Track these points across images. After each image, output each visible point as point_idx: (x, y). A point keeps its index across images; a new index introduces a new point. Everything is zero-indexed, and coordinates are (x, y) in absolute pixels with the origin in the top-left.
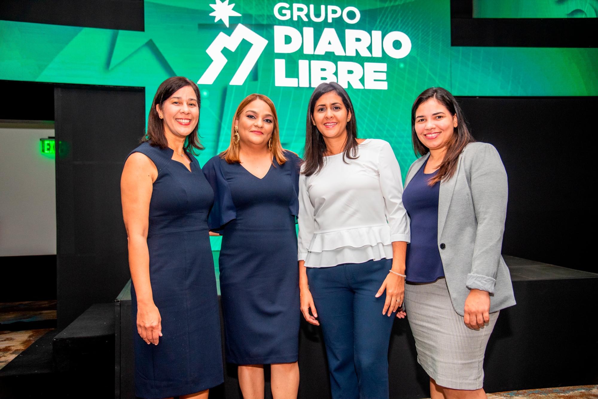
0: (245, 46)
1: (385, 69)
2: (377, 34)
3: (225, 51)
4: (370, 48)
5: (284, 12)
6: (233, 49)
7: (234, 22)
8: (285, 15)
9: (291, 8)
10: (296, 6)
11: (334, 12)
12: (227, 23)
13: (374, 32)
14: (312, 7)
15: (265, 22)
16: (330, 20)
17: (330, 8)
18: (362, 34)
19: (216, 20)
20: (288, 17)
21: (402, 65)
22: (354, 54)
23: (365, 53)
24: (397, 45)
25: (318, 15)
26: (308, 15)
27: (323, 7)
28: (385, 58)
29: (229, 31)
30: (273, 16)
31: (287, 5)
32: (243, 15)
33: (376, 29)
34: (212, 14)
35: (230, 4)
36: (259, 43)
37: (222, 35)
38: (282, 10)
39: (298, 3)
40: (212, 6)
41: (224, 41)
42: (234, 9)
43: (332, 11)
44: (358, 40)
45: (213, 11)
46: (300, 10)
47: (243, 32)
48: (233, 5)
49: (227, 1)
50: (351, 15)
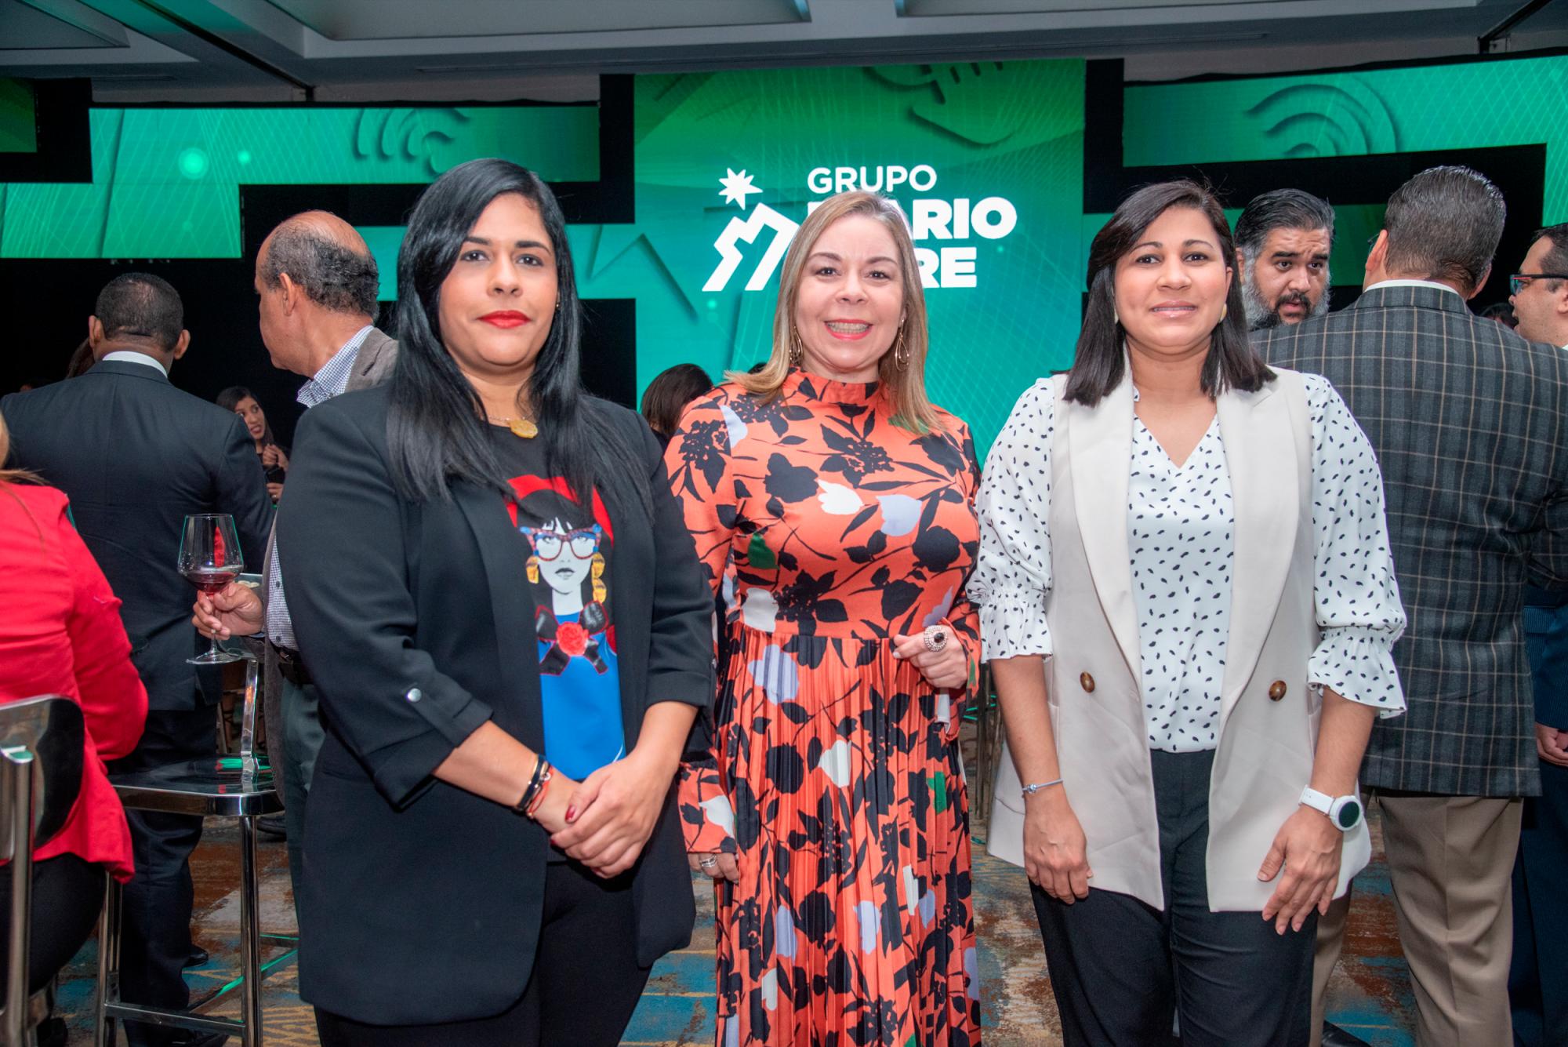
1: (974, 257)
2: (962, 204)
3: (740, 244)
4: (950, 226)
5: (823, 181)
6: (750, 239)
7: (752, 201)
8: (823, 186)
9: (833, 176)
10: (840, 171)
11: (897, 175)
12: (742, 205)
13: (957, 201)
14: (863, 170)
15: (795, 199)
16: (890, 189)
17: (891, 169)
18: (939, 205)
19: (728, 201)
20: (828, 188)
21: (1001, 249)
22: (925, 236)
23: (942, 234)
24: (994, 218)
25: (871, 181)
26: (857, 184)
27: (880, 170)
28: (974, 239)
30: (807, 189)
31: (827, 171)
32: (765, 191)
33: (961, 197)
34: (722, 193)
35: (746, 176)
36: (786, 229)
37: (735, 221)
38: (820, 179)
39: (843, 165)
40: (722, 181)
41: (738, 230)
42: (752, 183)
43: (893, 175)
44: (932, 215)
45: (724, 187)
46: (846, 176)
47: (764, 215)
48: (751, 178)
49: (743, 172)
50: (923, 178)
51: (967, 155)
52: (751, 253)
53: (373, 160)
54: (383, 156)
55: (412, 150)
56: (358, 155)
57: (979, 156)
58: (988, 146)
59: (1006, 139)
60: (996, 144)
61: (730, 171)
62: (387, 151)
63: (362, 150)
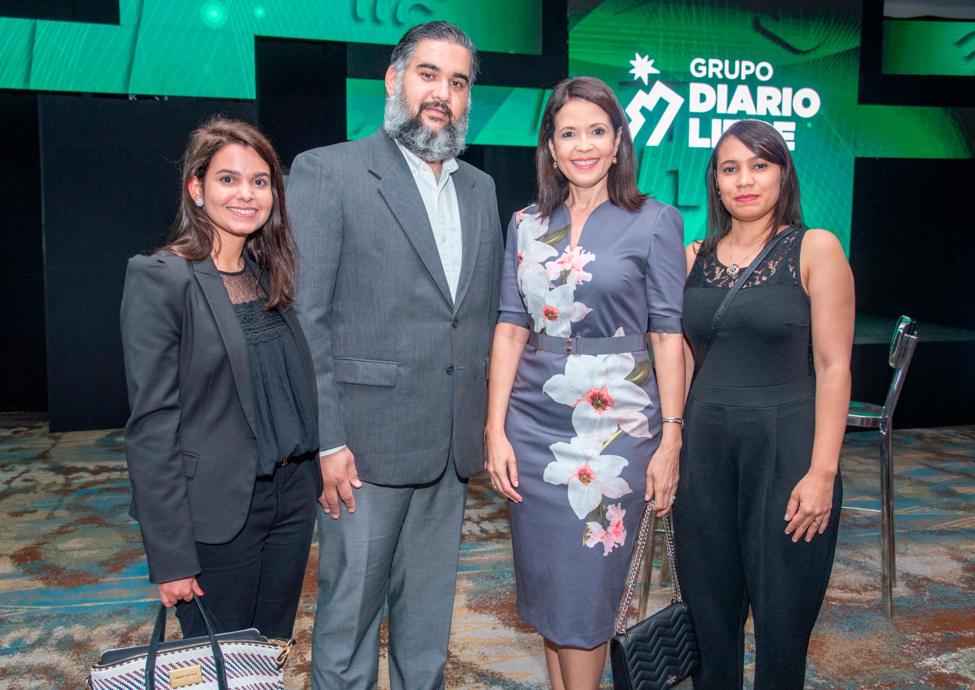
0: (662, 104)
1: (793, 129)
2: (787, 91)
3: (643, 111)
4: (780, 107)
5: (700, 68)
6: (650, 108)
7: (653, 79)
8: (701, 72)
9: (707, 65)
10: (712, 62)
11: (748, 68)
12: (646, 81)
13: (785, 90)
14: (727, 62)
15: (681, 80)
16: (743, 77)
17: (745, 63)
18: (773, 91)
19: (636, 78)
20: (703, 74)
21: (809, 125)
22: (764, 113)
23: (775, 112)
24: (806, 103)
25: (732, 71)
26: (722, 72)
27: (737, 63)
28: (794, 117)
29: (647, 89)
30: (689, 73)
31: (703, 61)
32: (661, 72)
33: (787, 86)
34: (632, 72)
35: (649, 60)
36: (675, 101)
37: (641, 93)
38: (697, 66)
39: (714, 58)
40: (632, 62)
41: (642, 100)
42: (653, 66)
43: (745, 68)
44: (769, 98)
45: (633, 67)
46: (715, 66)
47: (661, 90)
48: (652, 62)
49: (647, 57)
50: (764, 71)
51: (791, 58)
52: (652, 117)
53: (368, 24)
54: (377, 21)
55: (400, 18)
56: (356, 18)
57: (800, 59)
58: (804, 52)
59: (815, 49)
60: (809, 52)
61: (637, 56)
62: (380, 16)
63: (360, 14)
